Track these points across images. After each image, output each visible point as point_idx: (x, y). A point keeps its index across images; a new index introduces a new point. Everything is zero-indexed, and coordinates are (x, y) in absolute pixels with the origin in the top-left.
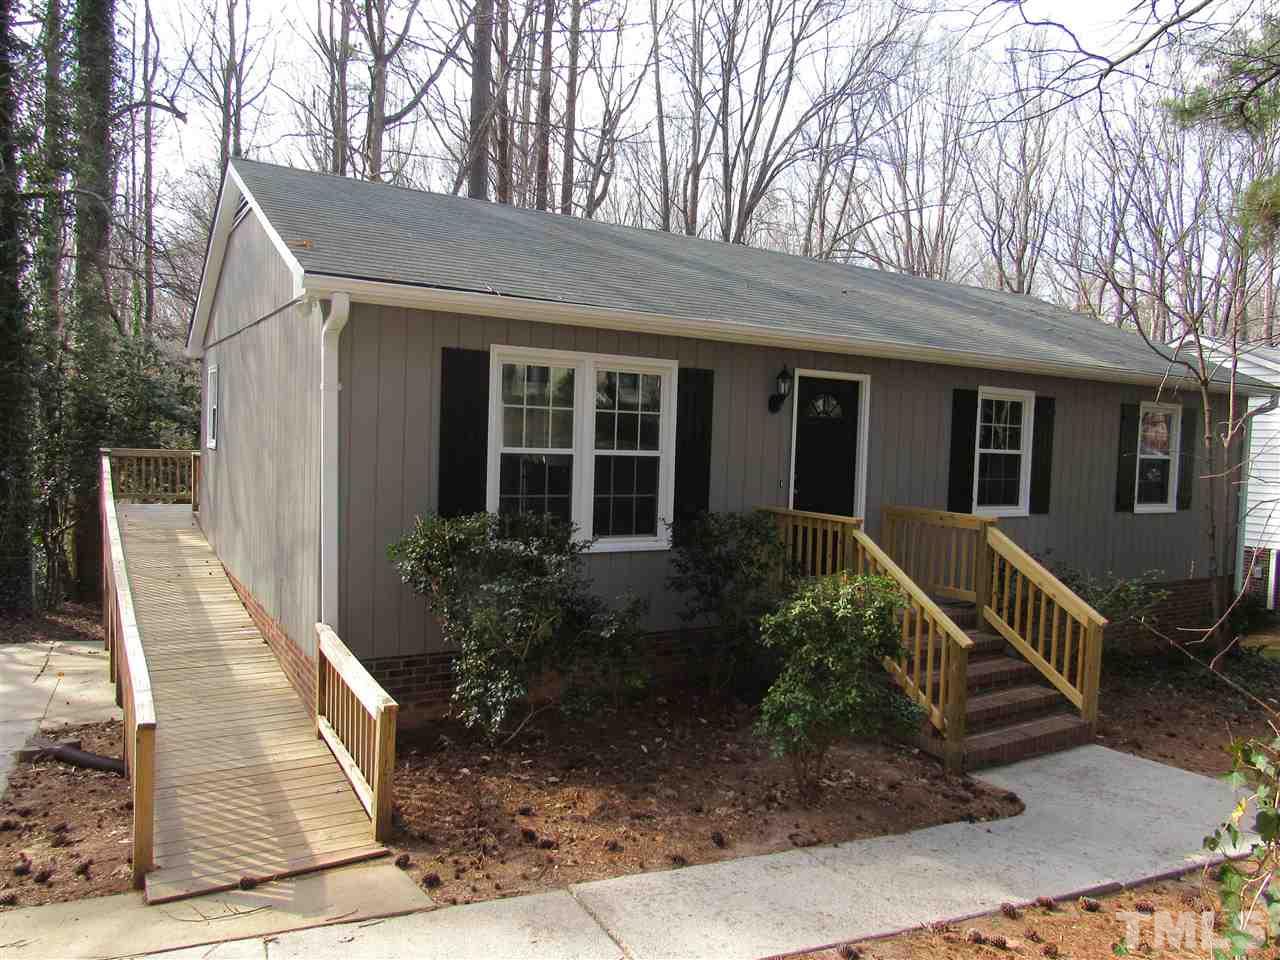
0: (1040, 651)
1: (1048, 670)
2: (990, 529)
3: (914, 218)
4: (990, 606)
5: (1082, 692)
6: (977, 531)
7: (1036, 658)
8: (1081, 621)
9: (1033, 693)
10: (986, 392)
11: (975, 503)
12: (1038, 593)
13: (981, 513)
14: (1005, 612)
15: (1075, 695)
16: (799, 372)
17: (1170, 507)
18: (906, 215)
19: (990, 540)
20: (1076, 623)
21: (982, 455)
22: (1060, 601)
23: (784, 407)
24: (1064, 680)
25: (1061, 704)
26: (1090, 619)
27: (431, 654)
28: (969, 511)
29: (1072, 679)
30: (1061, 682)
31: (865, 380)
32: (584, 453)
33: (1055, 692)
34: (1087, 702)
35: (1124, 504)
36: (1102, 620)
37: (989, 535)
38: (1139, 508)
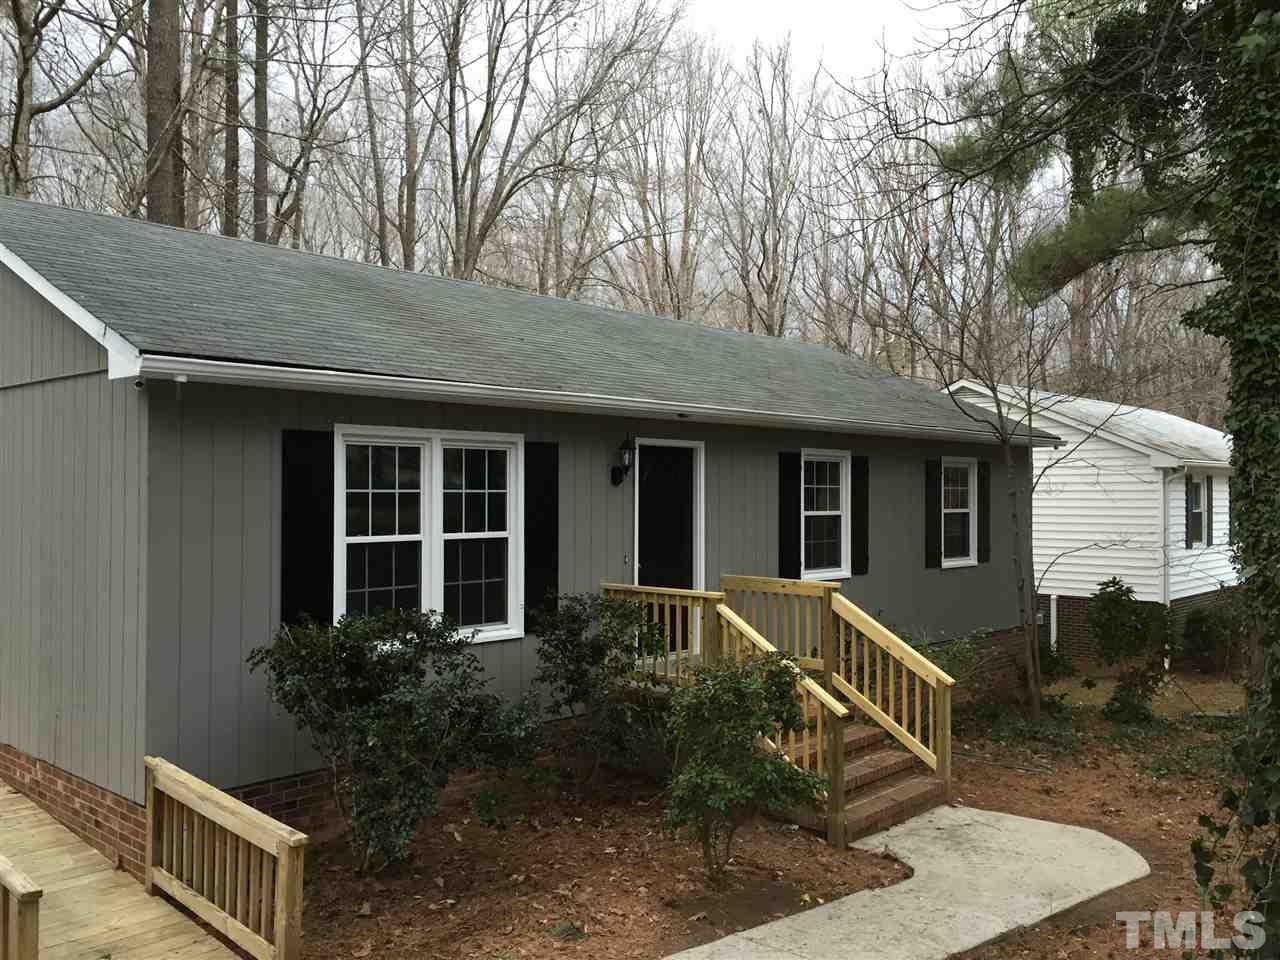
0: (891, 714)
1: (901, 732)
2: (834, 594)
3: (657, 242)
4: (838, 673)
5: (935, 753)
6: (821, 598)
7: (888, 721)
8: (928, 680)
9: (891, 758)
10: (807, 454)
11: (803, 567)
12: (886, 656)
13: (811, 577)
14: (854, 679)
15: (929, 757)
16: (639, 441)
17: (972, 560)
18: (648, 240)
19: (835, 607)
20: (924, 683)
21: (806, 517)
22: (908, 663)
23: (627, 479)
24: (917, 741)
25: (916, 766)
26: (938, 680)
27: (274, 780)
28: (798, 576)
29: (925, 741)
30: (914, 743)
31: (700, 447)
32: (432, 538)
33: (908, 755)
34: (941, 762)
35: (933, 560)
36: (950, 680)
37: (833, 602)
38: (947, 563)
